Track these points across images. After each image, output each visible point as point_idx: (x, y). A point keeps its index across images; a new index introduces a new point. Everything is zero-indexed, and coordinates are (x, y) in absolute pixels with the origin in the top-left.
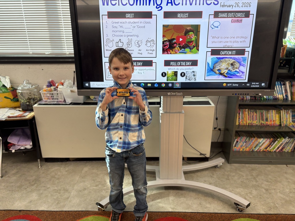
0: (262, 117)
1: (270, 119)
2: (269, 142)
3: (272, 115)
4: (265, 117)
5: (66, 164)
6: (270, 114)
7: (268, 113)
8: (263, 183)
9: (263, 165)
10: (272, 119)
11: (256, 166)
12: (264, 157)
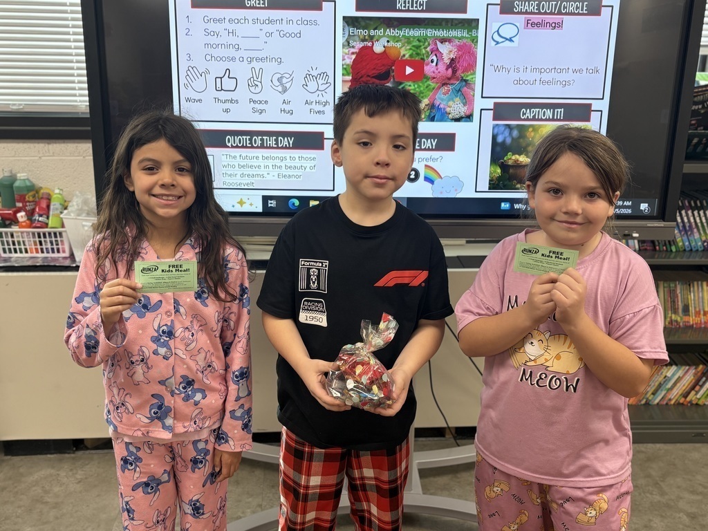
0: (674, 302)
1: (695, 308)
2: (692, 377)
3: (701, 295)
4: (680, 303)
5: (74, 458)
6: (696, 294)
7: (690, 292)
8: (681, 498)
9: (678, 445)
10: (701, 308)
11: (660, 449)
12: (681, 420)
